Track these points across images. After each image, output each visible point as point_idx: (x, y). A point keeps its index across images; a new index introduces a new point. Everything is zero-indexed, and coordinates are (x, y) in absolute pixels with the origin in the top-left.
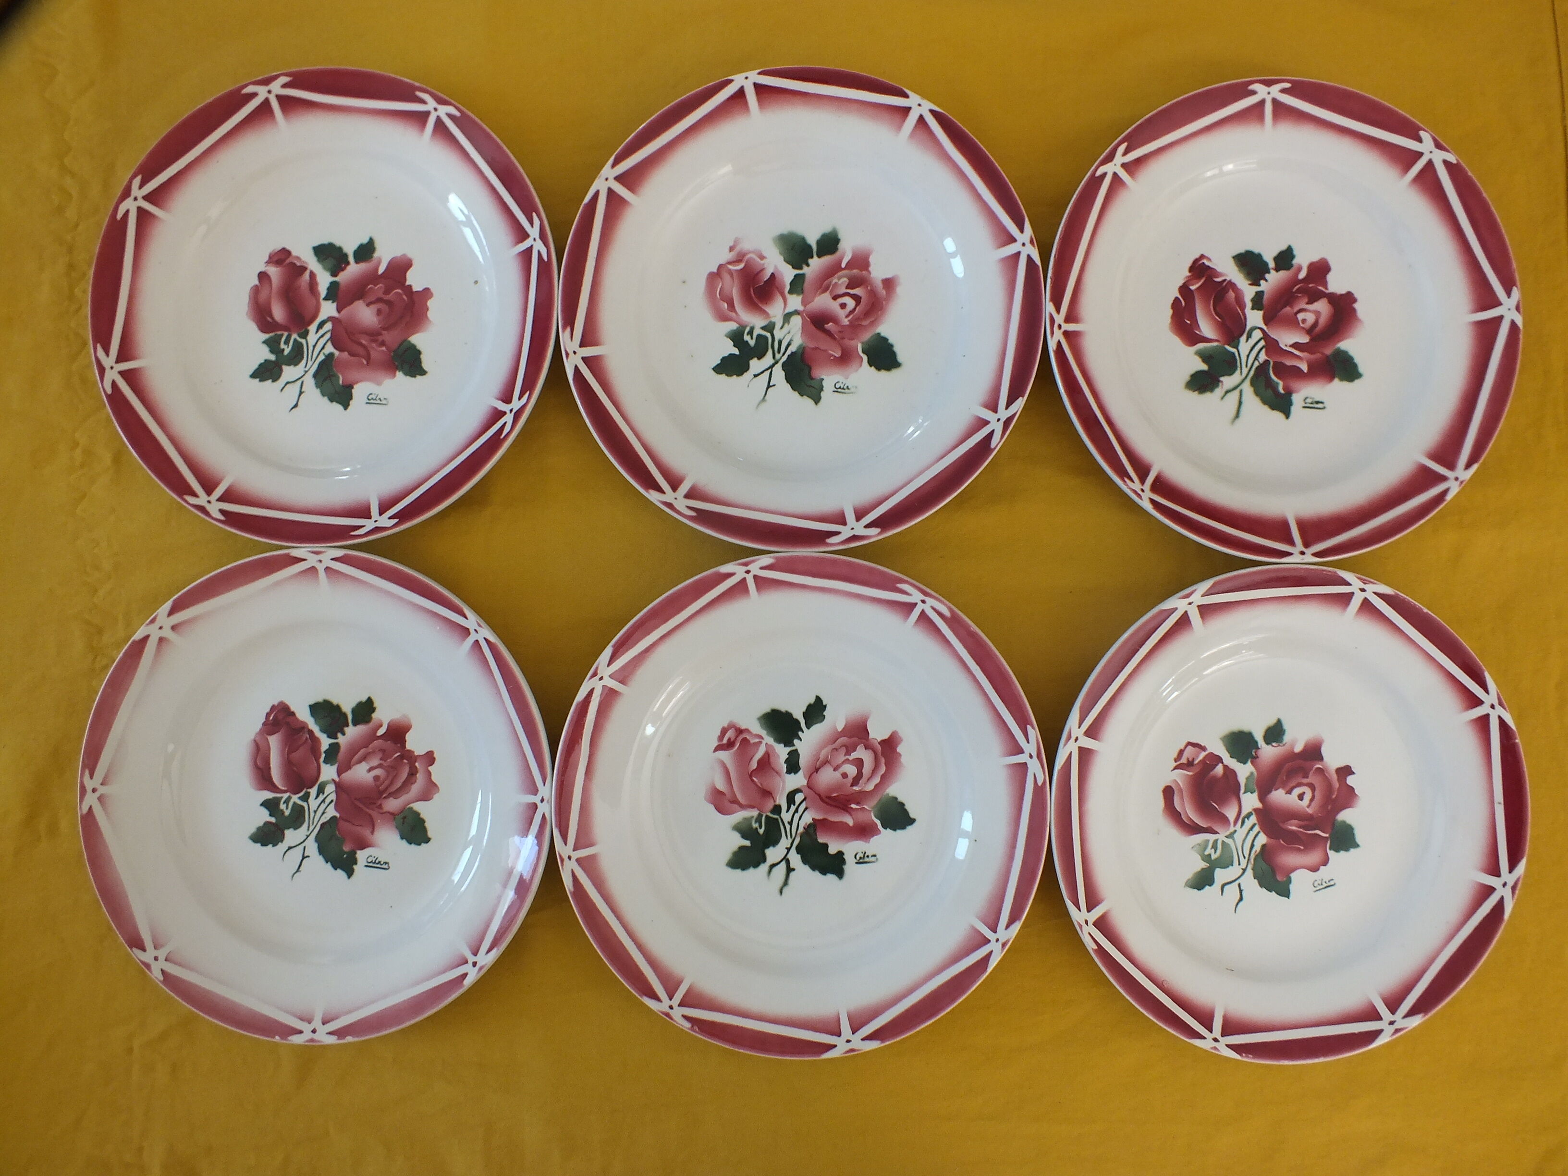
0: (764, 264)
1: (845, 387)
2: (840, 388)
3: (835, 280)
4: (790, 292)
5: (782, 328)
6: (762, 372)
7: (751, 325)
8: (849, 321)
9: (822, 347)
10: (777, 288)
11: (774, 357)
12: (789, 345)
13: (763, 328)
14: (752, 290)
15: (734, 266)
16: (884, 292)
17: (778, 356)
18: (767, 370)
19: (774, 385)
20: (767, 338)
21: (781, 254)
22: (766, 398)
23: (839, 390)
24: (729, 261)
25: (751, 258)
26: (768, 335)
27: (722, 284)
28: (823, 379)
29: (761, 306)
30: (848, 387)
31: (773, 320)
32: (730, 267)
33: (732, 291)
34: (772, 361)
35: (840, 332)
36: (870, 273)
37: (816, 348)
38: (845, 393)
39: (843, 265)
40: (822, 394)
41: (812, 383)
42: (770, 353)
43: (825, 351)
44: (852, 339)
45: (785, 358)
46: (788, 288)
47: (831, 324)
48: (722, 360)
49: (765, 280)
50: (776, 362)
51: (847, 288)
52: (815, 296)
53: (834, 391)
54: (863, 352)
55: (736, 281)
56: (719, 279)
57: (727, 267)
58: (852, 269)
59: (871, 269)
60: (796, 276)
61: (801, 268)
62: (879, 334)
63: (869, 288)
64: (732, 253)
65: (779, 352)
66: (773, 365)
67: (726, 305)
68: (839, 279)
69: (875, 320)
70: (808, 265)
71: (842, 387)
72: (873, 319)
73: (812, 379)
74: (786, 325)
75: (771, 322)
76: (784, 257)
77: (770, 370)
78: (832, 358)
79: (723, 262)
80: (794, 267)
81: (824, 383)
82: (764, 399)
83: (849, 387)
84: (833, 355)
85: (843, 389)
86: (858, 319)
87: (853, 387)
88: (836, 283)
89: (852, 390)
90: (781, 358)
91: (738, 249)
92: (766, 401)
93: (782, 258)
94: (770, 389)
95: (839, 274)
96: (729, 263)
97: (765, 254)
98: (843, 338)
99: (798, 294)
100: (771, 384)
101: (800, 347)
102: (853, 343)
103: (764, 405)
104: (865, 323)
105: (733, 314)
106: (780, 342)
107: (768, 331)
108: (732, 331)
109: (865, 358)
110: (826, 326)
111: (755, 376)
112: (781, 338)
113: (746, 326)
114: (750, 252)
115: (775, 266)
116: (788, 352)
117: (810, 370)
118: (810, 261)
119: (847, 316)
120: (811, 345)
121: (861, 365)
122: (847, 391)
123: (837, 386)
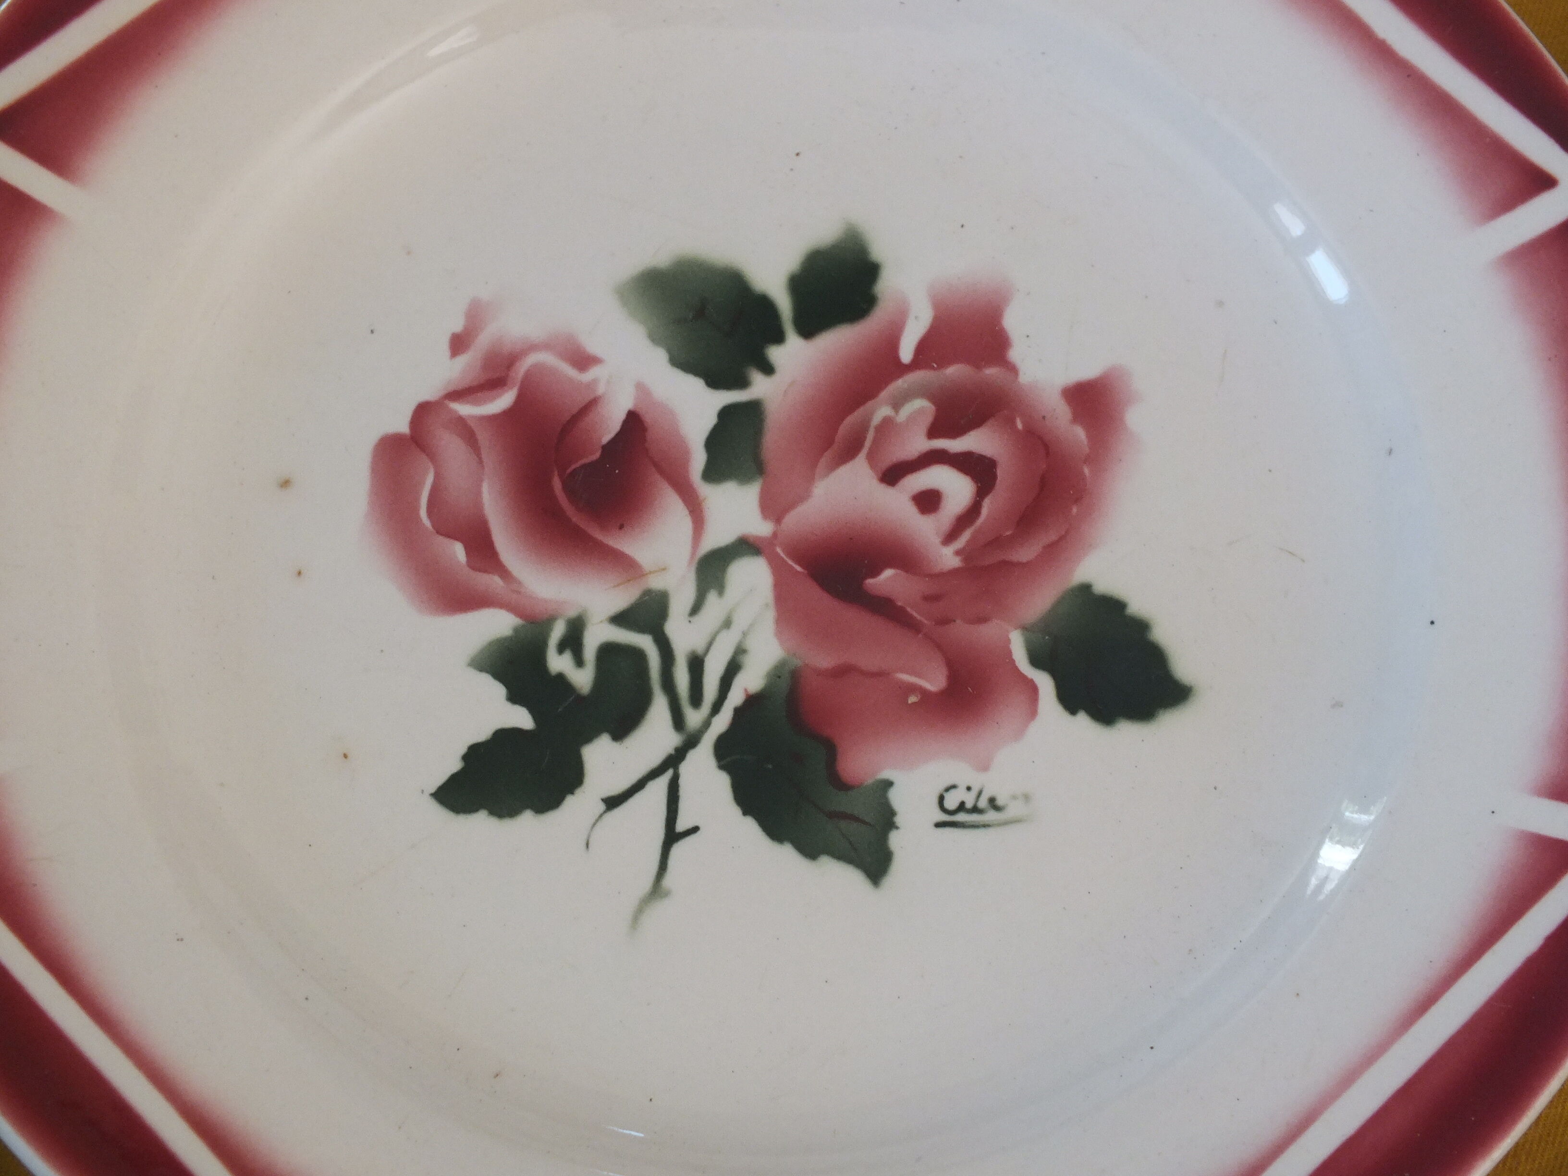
0: (595, 381)
1: (983, 803)
2: (962, 807)
3: (881, 411)
4: (713, 474)
5: (695, 609)
6: (639, 786)
7: (572, 613)
8: (958, 553)
9: (869, 660)
10: (656, 465)
11: (678, 721)
12: (733, 669)
13: (620, 619)
14: (557, 484)
15: (477, 403)
16: (1080, 433)
17: (694, 718)
18: (654, 774)
19: (695, 830)
20: (638, 655)
21: (655, 339)
22: (669, 881)
23: (961, 817)
24: (451, 388)
25: (538, 369)
26: (645, 642)
27: (437, 476)
28: (889, 784)
29: (599, 535)
30: (992, 801)
31: (656, 583)
32: (464, 409)
33: (479, 494)
34: (671, 740)
35: (930, 598)
36: (1013, 369)
37: (843, 671)
38: (985, 826)
39: (906, 354)
40: (896, 840)
41: (842, 802)
42: (659, 708)
43: (880, 674)
44: (982, 620)
45: (722, 722)
46: (698, 459)
47: (888, 573)
48: (466, 758)
49: (606, 439)
50: (691, 742)
51: (933, 432)
52: (810, 480)
53: (939, 825)
54: (1036, 661)
55: (491, 456)
56: (424, 456)
57: (451, 411)
58: (944, 362)
59: (1015, 354)
60: (727, 414)
61: (742, 383)
62: (1085, 589)
63: (1020, 426)
64: (463, 360)
65: (696, 699)
66: (674, 760)
67: (459, 551)
68: (897, 406)
69: (1062, 538)
70: (768, 369)
71: (969, 805)
72: (1052, 536)
73: (843, 786)
74: (712, 597)
75: (648, 592)
76: (669, 351)
77: (669, 773)
78: (912, 699)
79: (429, 392)
80: (715, 382)
81: (897, 798)
82: (657, 890)
83: (1000, 802)
84: (912, 689)
85: (975, 810)
86: (996, 542)
87: (1014, 797)
88: (887, 422)
89: (1014, 810)
90: (707, 724)
91: (483, 341)
92: (667, 894)
93: (660, 356)
94: (678, 850)
95: (901, 383)
96: (457, 395)
97: (593, 347)
98: (945, 621)
99: (743, 477)
100: (681, 826)
101: (776, 674)
102: (988, 632)
103: (660, 910)
104: (1026, 553)
105: (494, 582)
106: (696, 665)
107: (641, 629)
108: (490, 644)
109: (1045, 683)
110: (870, 581)
111: (613, 803)
112: (700, 648)
113: (550, 621)
114: (533, 347)
115: (641, 389)
116: (736, 697)
117: (831, 751)
118: (775, 354)
119: (950, 537)
120: (824, 661)
121: (1033, 713)
122: (991, 816)
123: (951, 802)
